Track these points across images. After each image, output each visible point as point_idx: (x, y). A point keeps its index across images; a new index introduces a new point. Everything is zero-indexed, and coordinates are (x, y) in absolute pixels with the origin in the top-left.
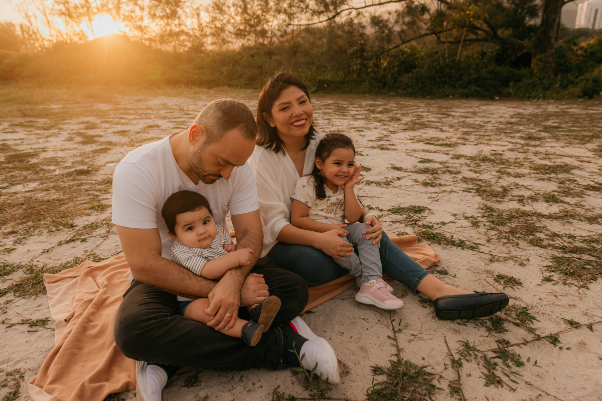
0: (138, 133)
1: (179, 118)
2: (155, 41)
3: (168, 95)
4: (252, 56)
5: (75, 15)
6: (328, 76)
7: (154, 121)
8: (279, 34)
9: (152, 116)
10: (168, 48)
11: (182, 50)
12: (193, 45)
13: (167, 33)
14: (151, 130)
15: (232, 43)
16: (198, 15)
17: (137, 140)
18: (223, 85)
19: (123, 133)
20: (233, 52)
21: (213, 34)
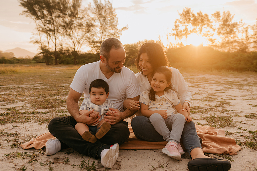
2: (218, 47)
5: (180, 35)
10: (225, 50)
11: (233, 51)
13: (226, 42)
16: (247, 31)
21: (255, 42)
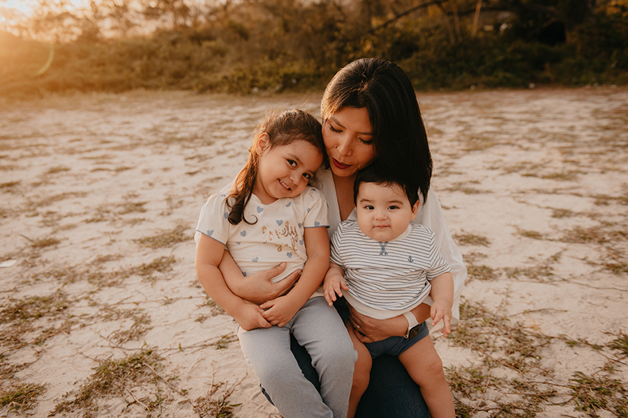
0: (36, 185)
1: (95, 150)
2: (26, 29)
3: (60, 108)
4: (174, 43)
6: (296, 68)
7: (55, 159)
8: (206, 10)
9: (50, 150)
10: (48, 37)
11: (67, 39)
12: (84, 32)
14: (58, 178)
15: (140, 26)
17: (39, 200)
18: (138, 87)
19: (9, 188)
20: (144, 38)
21: (112, 15)
